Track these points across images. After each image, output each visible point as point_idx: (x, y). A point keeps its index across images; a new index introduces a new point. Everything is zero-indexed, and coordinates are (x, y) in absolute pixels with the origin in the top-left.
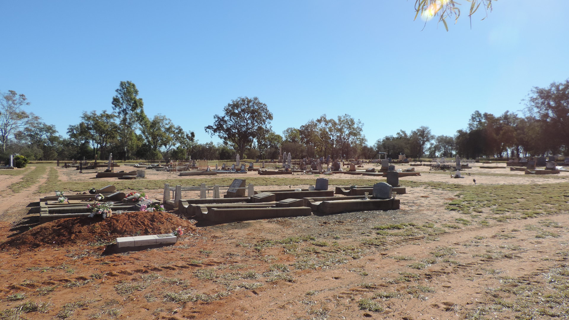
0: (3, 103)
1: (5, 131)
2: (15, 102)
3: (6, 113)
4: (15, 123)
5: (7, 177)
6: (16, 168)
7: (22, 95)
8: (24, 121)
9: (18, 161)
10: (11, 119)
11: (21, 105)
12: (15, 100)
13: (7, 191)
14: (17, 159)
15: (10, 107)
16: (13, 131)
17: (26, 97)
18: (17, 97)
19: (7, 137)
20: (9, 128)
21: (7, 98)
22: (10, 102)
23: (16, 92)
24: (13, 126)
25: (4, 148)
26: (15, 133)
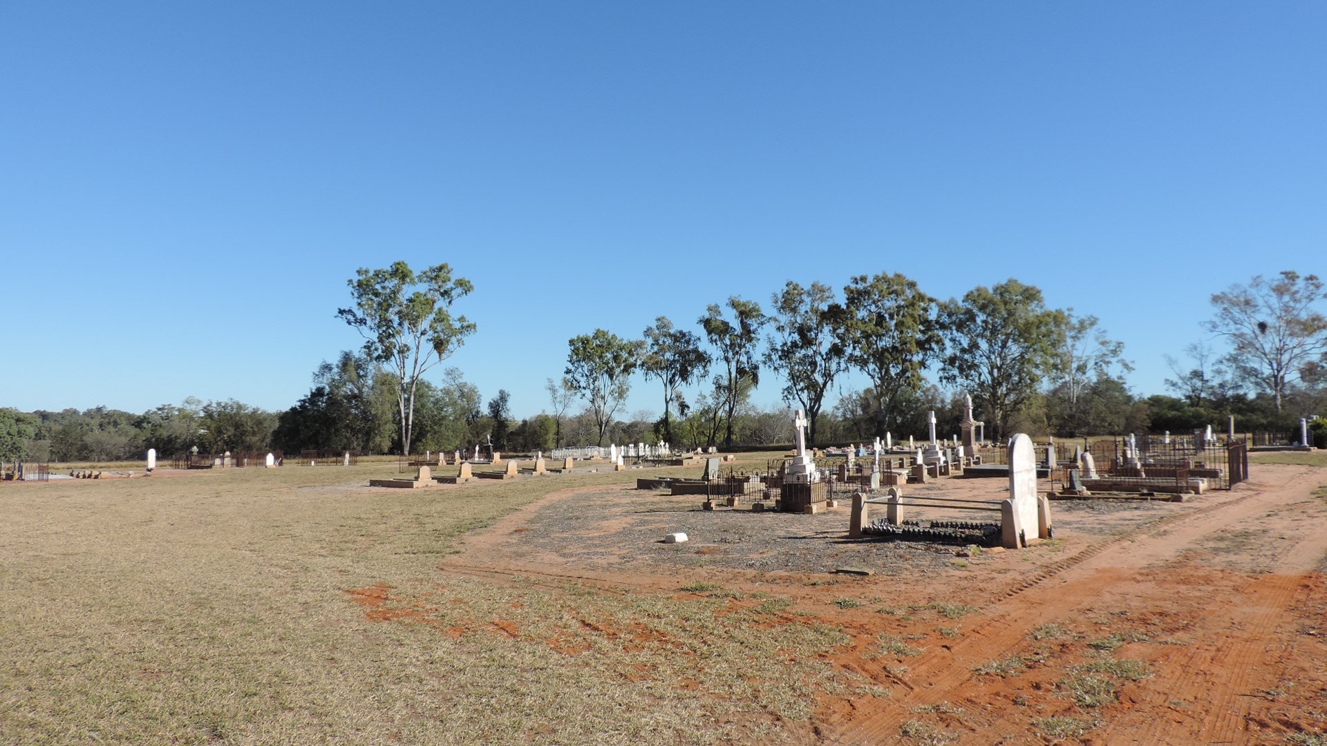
0: (1270, 303)
1: (1279, 364)
2: (1298, 296)
3: (1277, 325)
4: (1300, 345)
5: (1303, 469)
6: (1314, 450)
7: (1311, 278)
8: (1320, 337)
9: (1319, 431)
10: (1291, 335)
11: (1312, 300)
12: (1297, 292)
14: (1315, 427)
15: (1287, 309)
16: (1295, 363)
17: (1321, 281)
18: (1300, 284)
19: (1282, 378)
20: (1286, 357)
21: (1280, 291)
22: (1286, 298)
23: (1298, 274)
24: (1296, 351)
25: (1279, 402)
26: (1302, 366)
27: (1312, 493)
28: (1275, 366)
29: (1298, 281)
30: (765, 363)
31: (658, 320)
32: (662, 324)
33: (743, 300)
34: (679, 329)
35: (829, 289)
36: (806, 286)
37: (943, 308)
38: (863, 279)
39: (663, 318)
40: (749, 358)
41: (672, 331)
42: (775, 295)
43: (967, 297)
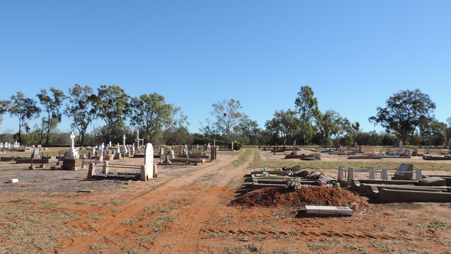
0: (227, 108)
1: (228, 126)
2: (234, 106)
3: (229, 114)
4: (234, 121)
5: (230, 156)
6: (235, 151)
7: (238, 102)
8: (239, 119)
9: (236, 145)
10: (232, 118)
11: (237, 108)
12: (234, 105)
13: (232, 166)
14: (235, 144)
15: (231, 110)
16: (232, 126)
17: (240, 103)
18: (235, 103)
19: (229, 130)
20: (230, 124)
21: (230, 105)
22: (231, 107)
23: (235, 100)
24: (233, 122)
25: (228, 137)
26: (234, 127)
27: (231, 163)
28: (227, 126)
29: (235, 102)
30: (64, 113)
31: (18, 93)
32: (20, 95)
33: (56, 89)
34: (28, 97)
35: (92, 89)
36: (83, 86)
37: (133, 100)
38: (105, 87)
39: (20, 92)
40: (58, 111)
41: (24, 98)
42: (70, 89)
43: (141, 97)
